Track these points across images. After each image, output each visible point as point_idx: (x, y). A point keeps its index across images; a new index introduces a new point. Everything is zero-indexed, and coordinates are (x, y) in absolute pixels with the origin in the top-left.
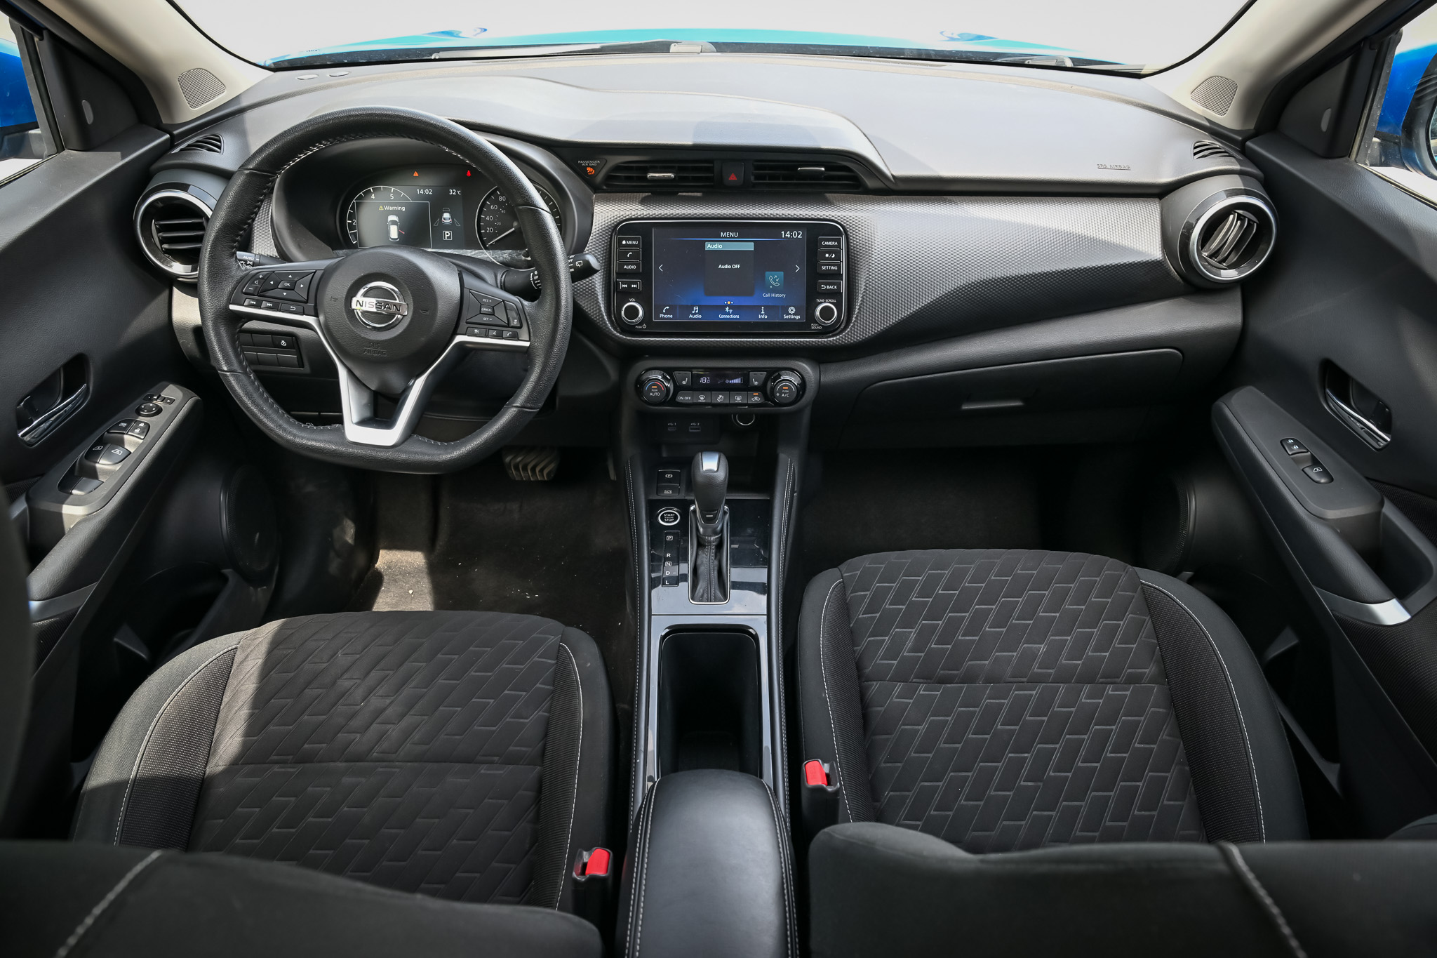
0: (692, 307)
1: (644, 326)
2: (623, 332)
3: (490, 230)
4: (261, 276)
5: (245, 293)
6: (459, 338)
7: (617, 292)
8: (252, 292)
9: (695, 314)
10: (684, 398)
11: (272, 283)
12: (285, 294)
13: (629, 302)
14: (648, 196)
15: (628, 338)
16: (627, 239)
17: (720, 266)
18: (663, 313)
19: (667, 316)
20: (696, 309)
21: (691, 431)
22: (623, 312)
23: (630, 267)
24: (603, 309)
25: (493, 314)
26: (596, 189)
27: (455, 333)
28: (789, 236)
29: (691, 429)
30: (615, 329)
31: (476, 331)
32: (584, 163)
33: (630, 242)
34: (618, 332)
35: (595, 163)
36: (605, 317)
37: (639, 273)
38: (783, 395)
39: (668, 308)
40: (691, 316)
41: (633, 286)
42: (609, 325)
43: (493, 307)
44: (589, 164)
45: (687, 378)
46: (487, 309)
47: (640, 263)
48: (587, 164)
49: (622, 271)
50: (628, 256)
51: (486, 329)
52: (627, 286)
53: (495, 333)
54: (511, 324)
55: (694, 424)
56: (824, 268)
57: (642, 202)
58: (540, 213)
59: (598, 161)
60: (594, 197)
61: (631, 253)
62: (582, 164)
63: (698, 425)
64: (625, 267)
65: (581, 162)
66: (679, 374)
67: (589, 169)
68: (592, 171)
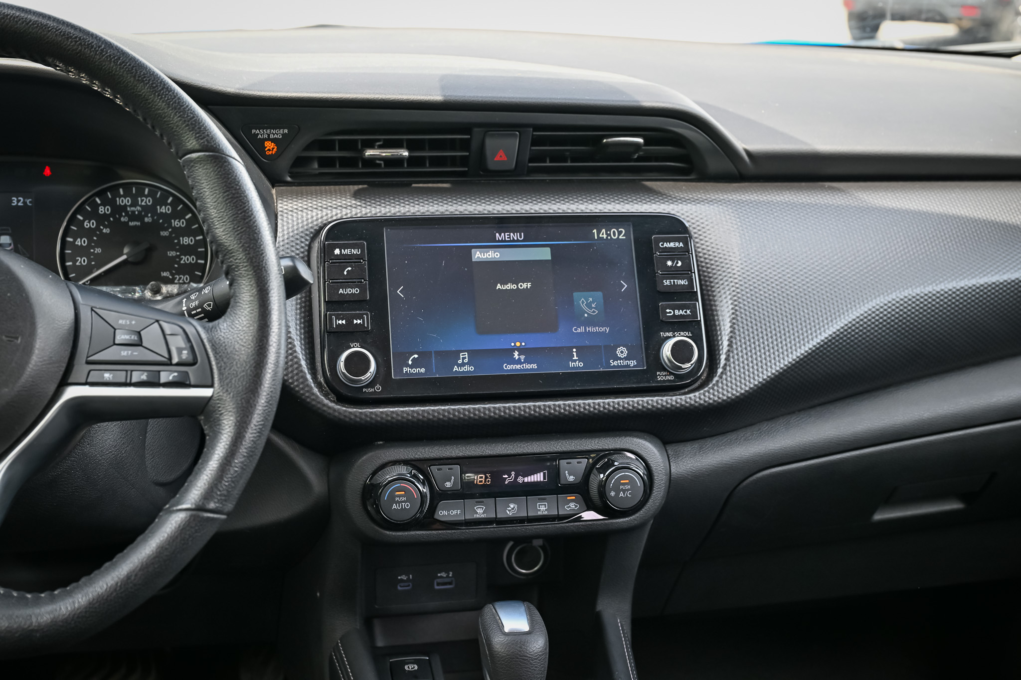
0: (457, 354)
1: (378, 388)
2: (342, 399)
3: (82, 261)
6: (72, 392)
7: (329, 333)
9: (463, 364)
10: (447, 512)
13: (351, 348)
14: (363, 189)
15: (350, 410)
16: (341, 247)
17: (499, 286)
18: (408, 365)
19: (416, 370)
20: (464, 357)
21: (437, 587)
22: (342, 365)
23: (349, 291)
24: (303, 363)
25: (139, 344)
26: (276, 181)
27: (64, 383)
28: (605, 236)
29: (438, 584)
30: (326, 395)
31: (106, 375)
32: (261, 134)
33: (347, 252)
34: (331, 401)
35: (278, 134)
36: (309, 377)
37: (366, 300)
38: (621, 494)
39: (416, 356)
40: (456, 368)
41: (355, 322)
42: (316, 390)
43: (139, 333)
44: (269, 135)
45: (453, 478)
46: (127, 337)
47: (366, 283)
48: (266, 136)
49: (336, 298)
50: (345, 273)
51: (127, 371)
52: (344, 322)
53: (144, 377)
54: (175, 360)
55: (444, 574)
56: (667, 283)
57: (356, 195)
58: (229, 164)
59: (286, 131)
60: (274, 191)
61: (350, 269)
62: (258, 134)
63: (450, 575)
64: (341, 291)
65: (258, 132)
66: (438, 470)
67: (269, 145)
68: (273, 149)
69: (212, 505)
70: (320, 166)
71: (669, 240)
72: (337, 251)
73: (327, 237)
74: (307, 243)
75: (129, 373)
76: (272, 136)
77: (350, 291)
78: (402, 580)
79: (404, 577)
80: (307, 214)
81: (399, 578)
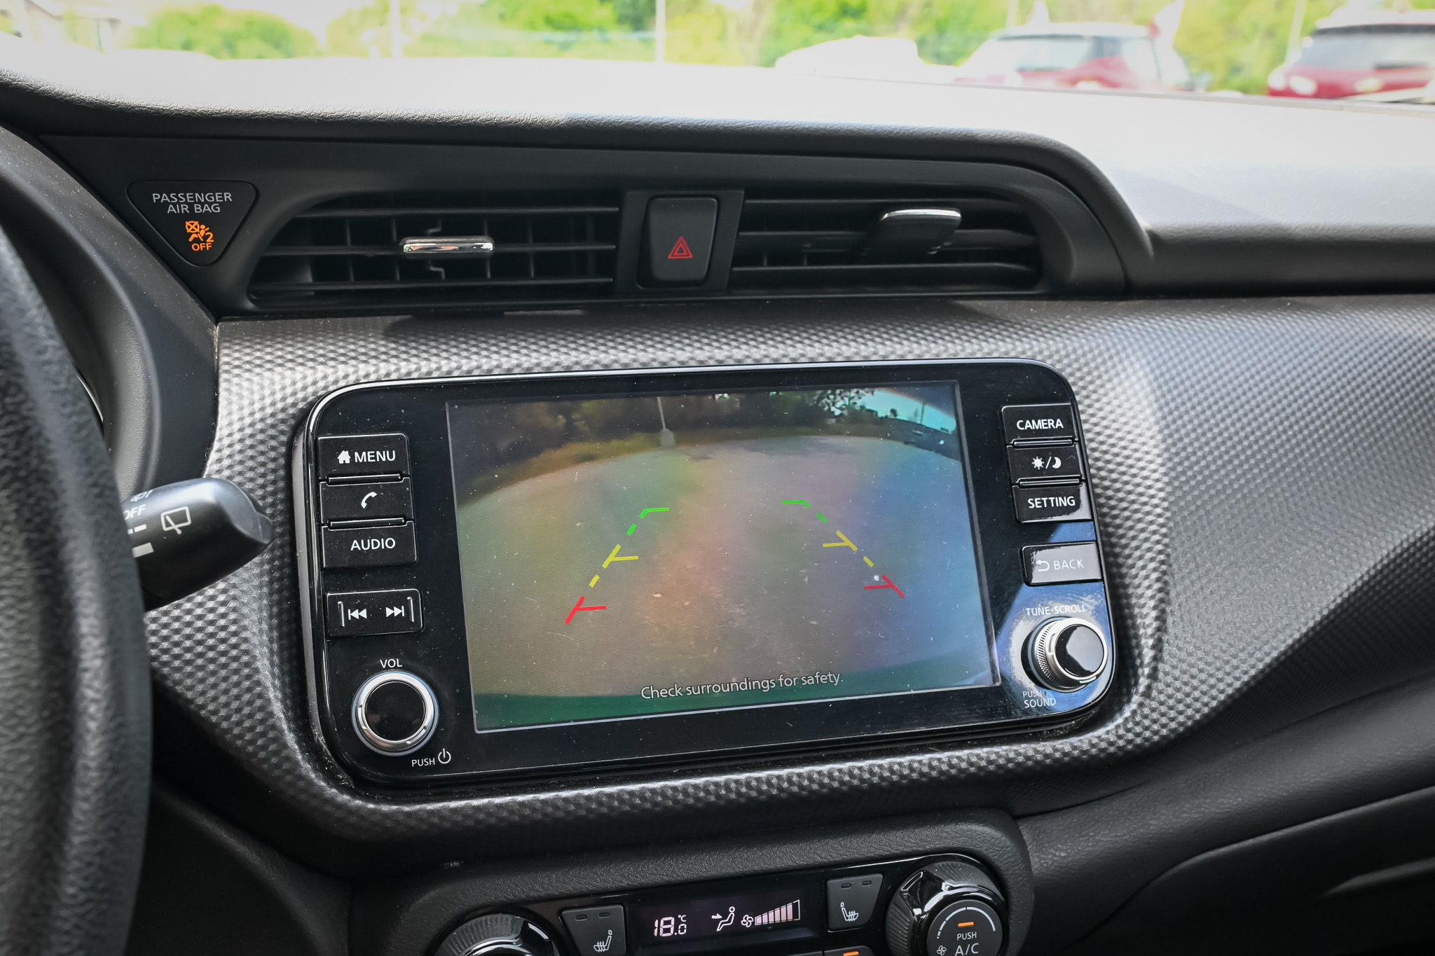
1: (444, 757)
2: (361, 787)
7: (334, 640)
13: (379, 670)
14: (402, 323)
15: (385, 808)
16: (352, 447)
22: (361, 713)
23: (373, 544)
24: (277, 708)
26: (221, 310)
30: (331, 778)
32: (175, 202)
33: (365, 457)
34: (343, 789)
35: (212, 202)
36: (290, 738)
37: (410, 565)
38: (959, 949)
41: (389, 612)
42: (306, 768)
44: (191, 206)
45: (610, 933)
47: (410, 525)
48: (185, 208)
49: (345, 561)
50: (364, 505)
52: (364, 614)
56: (1034, 503)
57: (392, 334)
59: (228, 196)
60: (217, 330)
61: (373, 494)
62: (166, 203)
64: (355, 545)
65: (165, 198)
66: (580, 917)
67: (195, 229)
68: (205, 237)
70: (318, 277)
71: (1035, 416)
72: (344, 457)
73: (321, 427)
74: (284, 438)
76: (198, 209)
77: (376, 544)
80: (283, 378)
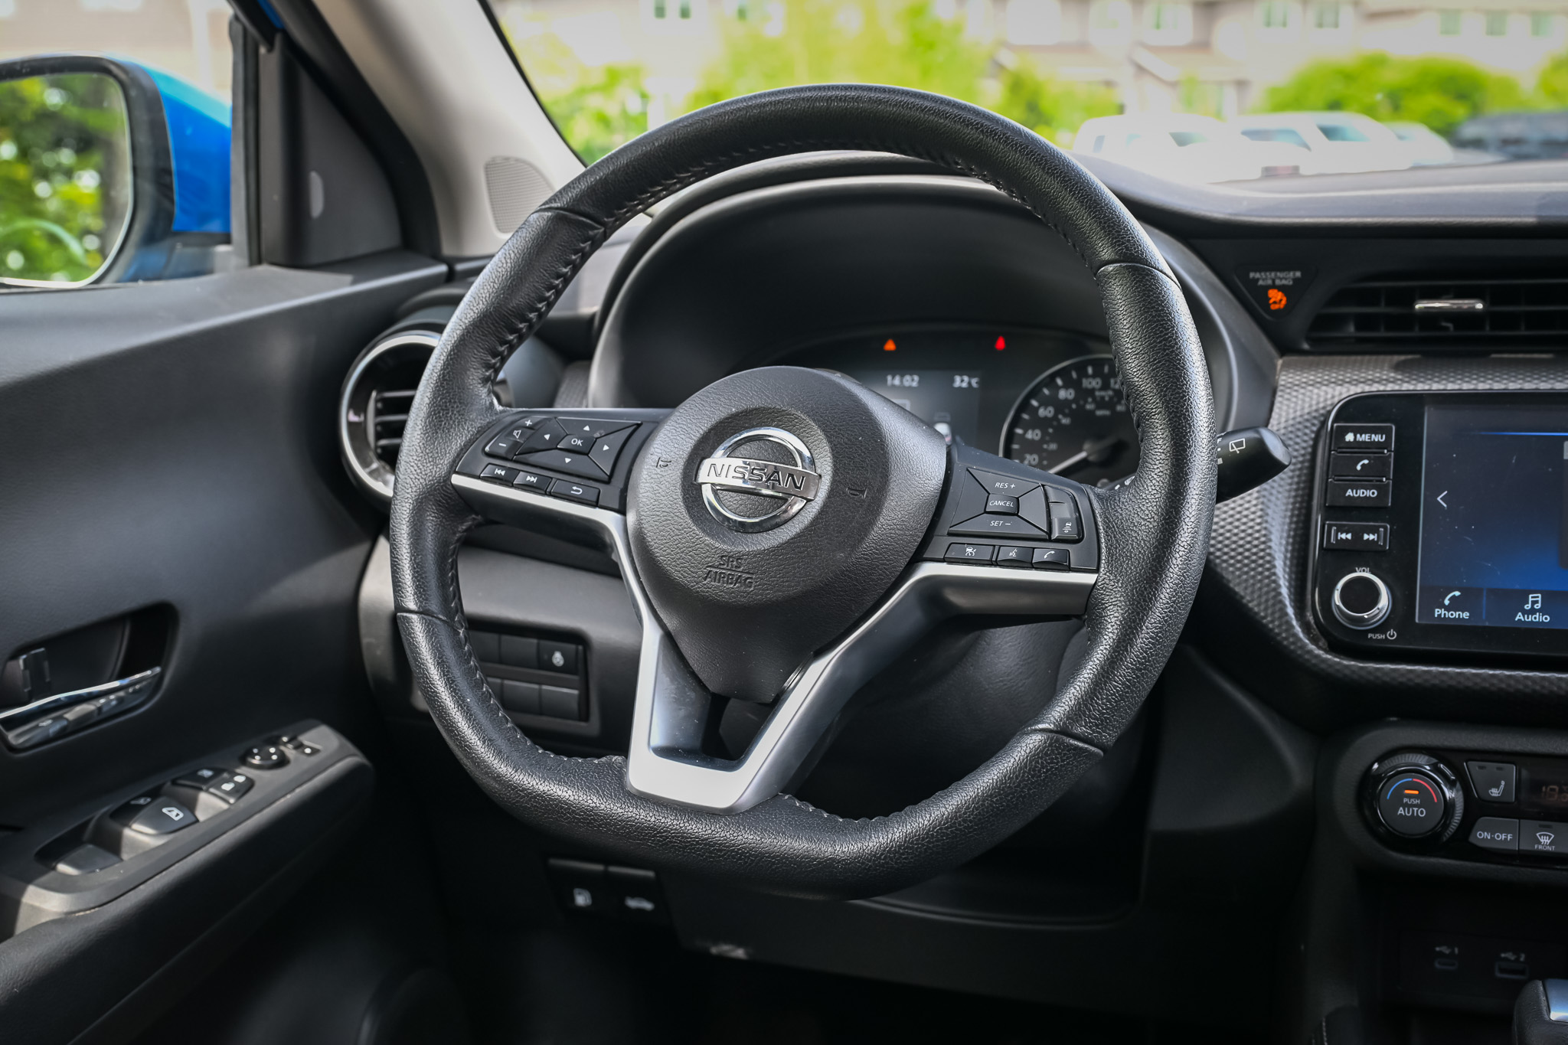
0: (1523, 597)
1: (1392, 634)
2: (1334, 647)
3: (1031, 459)
4: (528, 423)
5: (489, 455)
6: (928, 570)
7: (1325, 550)
8: (502, 452)
9: (1533, 611)
10: (1491, 835)
11: (547, 437)
12: (568, 460)
13: (1353, 571)
14: (1412, 360)
15: (1345, 662)
16: (1357, 431)
18: (1442, 606)
19: (1456, 615)
20: (1535, 600)
21: (1498, 975)
22: (1338, 594)
24: (1284, 591)
25: (1014, 513)
26: (1286, 348)
27: (918, 557)
29: (1502, 971)
30: (1314, 641)
31: (969, 550)
32: (1263, 278)
33: (1365, 438)
34: (1320, 649)
35: (1287, 278)
36: (1290, 611)
37: (1386, 508)
39: (1457, 593)
40: (1519, 616)
41: (1366, 537)
42: (1298, 630)
43: (1018, 499)
44: (1274, 281)
45: (1503, 783)
46: (1001, 503)
47: (1388, 483)
48: (1270, 282)
49: (1341, 503)
50: (1359, 467)
51: (994, 546)
52: (1349, 536)
53: (1013, 554)
54: (1056, 534)
55: (1510, 956)
57: (1398, 367)
58: (1154, 277)
59: (1298, 274)
60: (1280, 362)
61: (1366, 462)
62: (1258, 280)
63: (1522, 959)
64: (1349, 493)
65: (1257, 275)
66: (1481, 768)
67: (1276, 297)
68: (1281, 300)
69: (1079, 730)
70: (1358, 328)
72: (1350, 437)
73: (1338, 418)
74: (1315, 429)
75: (997, 548)
76: (1278, 282)
77: (1363, 493)
78: (1441, 954)
79: (1445, 950)
81: (1438, 949)
